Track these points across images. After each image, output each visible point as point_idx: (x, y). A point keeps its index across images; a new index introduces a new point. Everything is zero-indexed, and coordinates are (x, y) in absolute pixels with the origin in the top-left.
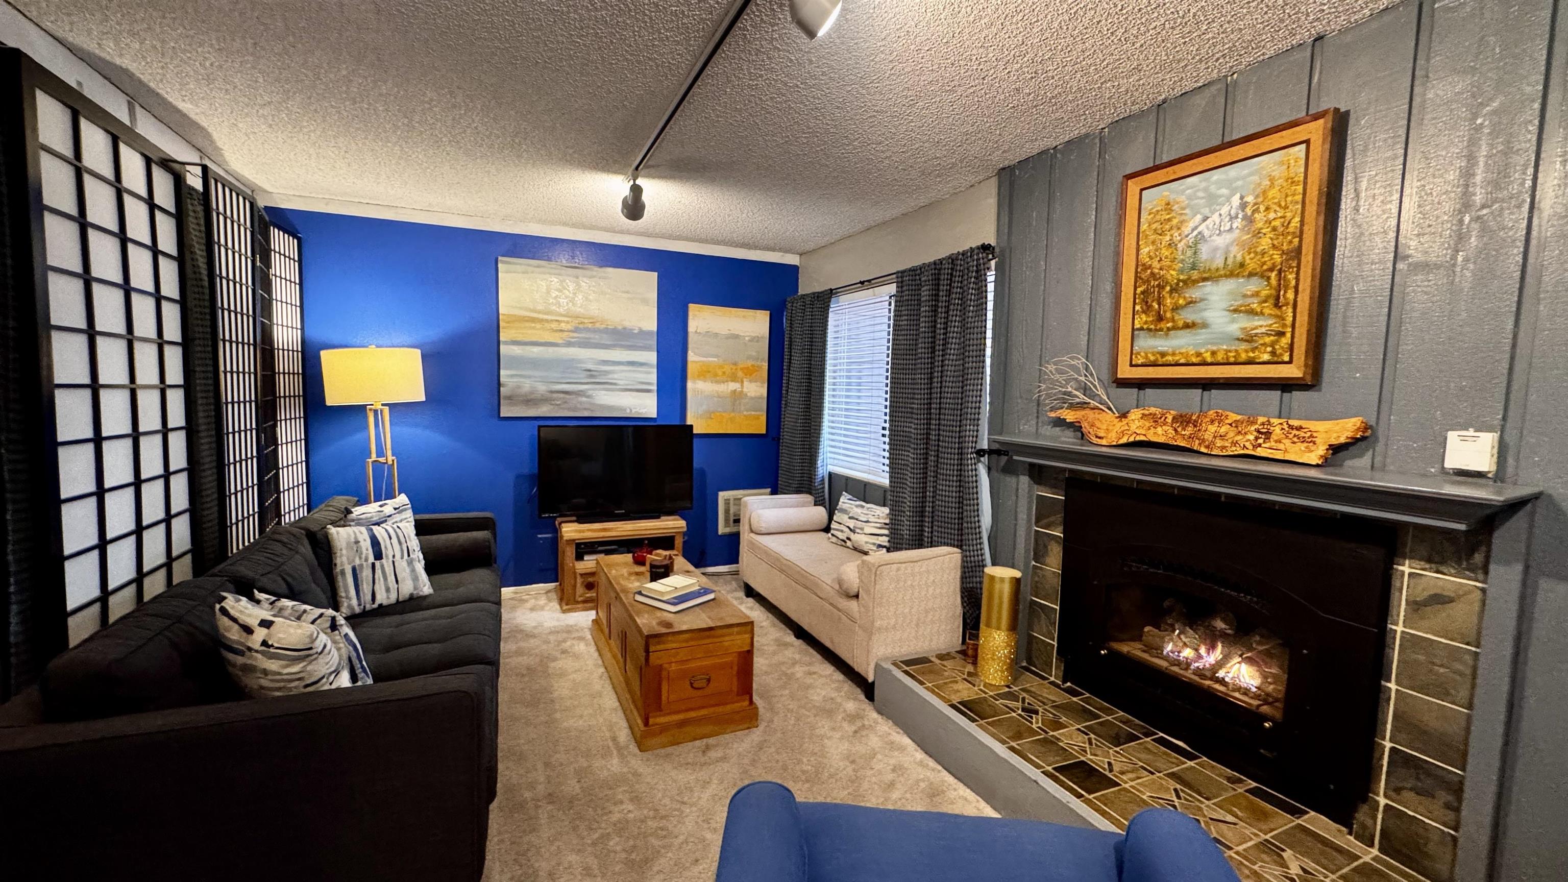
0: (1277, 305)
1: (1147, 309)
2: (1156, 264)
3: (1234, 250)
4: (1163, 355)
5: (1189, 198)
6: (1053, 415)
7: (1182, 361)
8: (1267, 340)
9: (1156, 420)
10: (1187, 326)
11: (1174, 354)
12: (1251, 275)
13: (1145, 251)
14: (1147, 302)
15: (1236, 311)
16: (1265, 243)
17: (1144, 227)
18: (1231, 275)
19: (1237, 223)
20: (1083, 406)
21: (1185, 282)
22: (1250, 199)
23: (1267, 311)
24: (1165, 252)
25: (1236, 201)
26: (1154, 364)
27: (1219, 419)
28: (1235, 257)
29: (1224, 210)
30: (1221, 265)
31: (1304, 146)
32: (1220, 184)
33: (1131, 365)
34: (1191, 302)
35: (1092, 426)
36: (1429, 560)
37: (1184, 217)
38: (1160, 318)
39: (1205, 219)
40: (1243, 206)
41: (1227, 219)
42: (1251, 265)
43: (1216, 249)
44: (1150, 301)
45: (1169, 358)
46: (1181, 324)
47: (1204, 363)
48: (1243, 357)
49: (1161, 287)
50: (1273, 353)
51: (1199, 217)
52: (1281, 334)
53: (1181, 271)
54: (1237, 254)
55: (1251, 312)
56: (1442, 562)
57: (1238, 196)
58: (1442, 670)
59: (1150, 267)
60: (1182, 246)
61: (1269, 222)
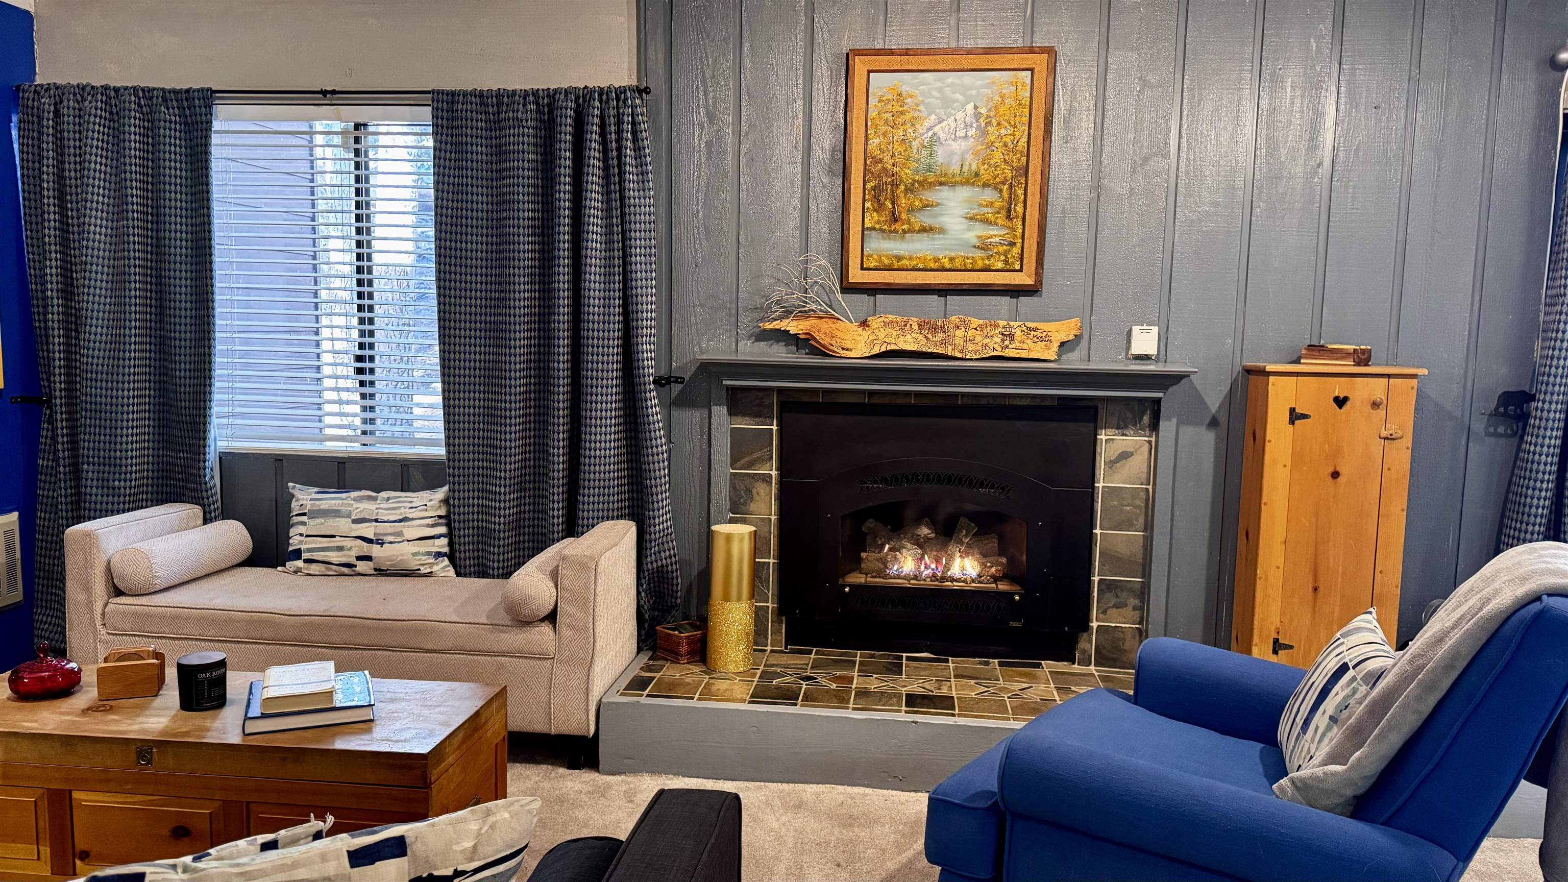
0: (1009, 217)
1: (879, 207)
2: (887, 158)
3: (969, 157)
4: (899, 258)
7: (920, 266)
8: (1002, 249)
9: (902, 328)
10: (923, 230)
11: (911, 258)
12: (985, 185)
13: (874, 142)
14: (879, 200)
15: (971, 219)
16: (998, 157)
17: (873, 113)
18: (967, 183)
19: (972, 132)
20: (808, 313)
21: (921, 183)
22: (983, 111)
23: (1000, 222)
24: (899, 148)
25: (970, 106)
26: (889, 269)
27: (963, 325)
28: (970, 165)
29: (960, 115)
30: (957, 171)
31: (1030, 72)
33: (862, 268)
34: (927, 206)
35: (829, 336)
36: (1118, 428)
37: (917, 114)
38: (894, 218)
39: (940, 121)
40: (978, 115)
41: (963, 126)
42: (985, 177)
43: (952, 154)
44: (882, 199)
45: (906, 262)
46: (917, 228)
47: (944, 269)
48: (980, 264)
49: (895, 185)
50: (1006, 262)
51: (932, 118)
52: (1012, 244)
53: (917, 171)
54: (972, 163)
55: (987, 222)
56: (1126, 427)
57: (972, 105)
58: (1128, 508)
59: (881, 161)
60: (915, 144)
61: (1001, 137)
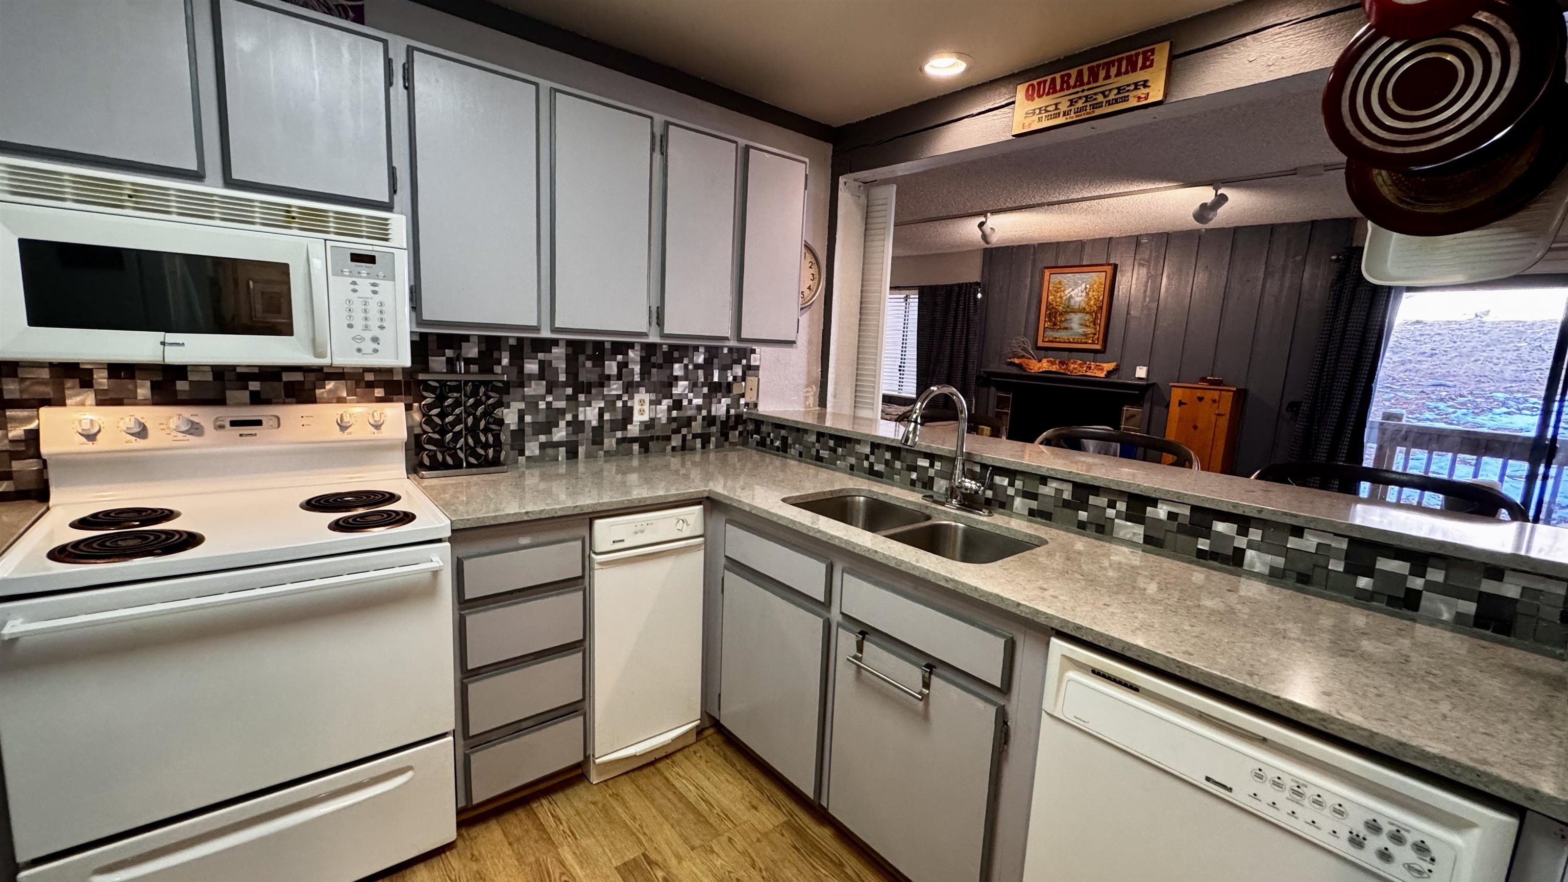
0: (1094, 324)
1: (1050, 321)
2: (1054, 303)
3: (1082, 303)
4: (1056, 338)
5: (1068, 281)
6: (1009, 360)
7: (1062, 341)
8: (1091, 336)
9: (1053, 363)
10: (1066, 328)
11: (1060, 338)
12: (1087, 313)
13: (1051, 297)
14: (1050, 318)
15: (1081, 325)
16: (1092, 303)
17: (1051, 288)
18: (1081, 312)
19: (1084, 294)
20: (1023, 357)
21: (1065, 312)
22: (1088, 286)
23: (1091, 326)
24: (1058, 300)
25: (1083, 286)
26: (1052, 342)
27: (1075, 363)
29: (1080, 288)
30: (1077, 308)
31: (1104, 273)
32: (1079, 279)
33: (1043, 341)
34: (1066, 320)
35: (1028, 365)
37: (1065, 288)
38: (1055, 324)
39: (1073, 290)
40: (1086, 288)
41: (1080, 292)
42: (1088, 310)
43: (1076, 302)
45: (1058, 340)
46: (1062, 327)
47: (1070, 342)
48: (1083, 341)
49: (1056, 313)
50: (1093, 341)
51: (1071, 289)
52: (1095, 334)
53: (1064, 308)
54: (1083, 305)
55: (1087, 326)
56: (1133, 404)
59: (1052, 304)
60: (1064, 298)
61: (1093, 296)
